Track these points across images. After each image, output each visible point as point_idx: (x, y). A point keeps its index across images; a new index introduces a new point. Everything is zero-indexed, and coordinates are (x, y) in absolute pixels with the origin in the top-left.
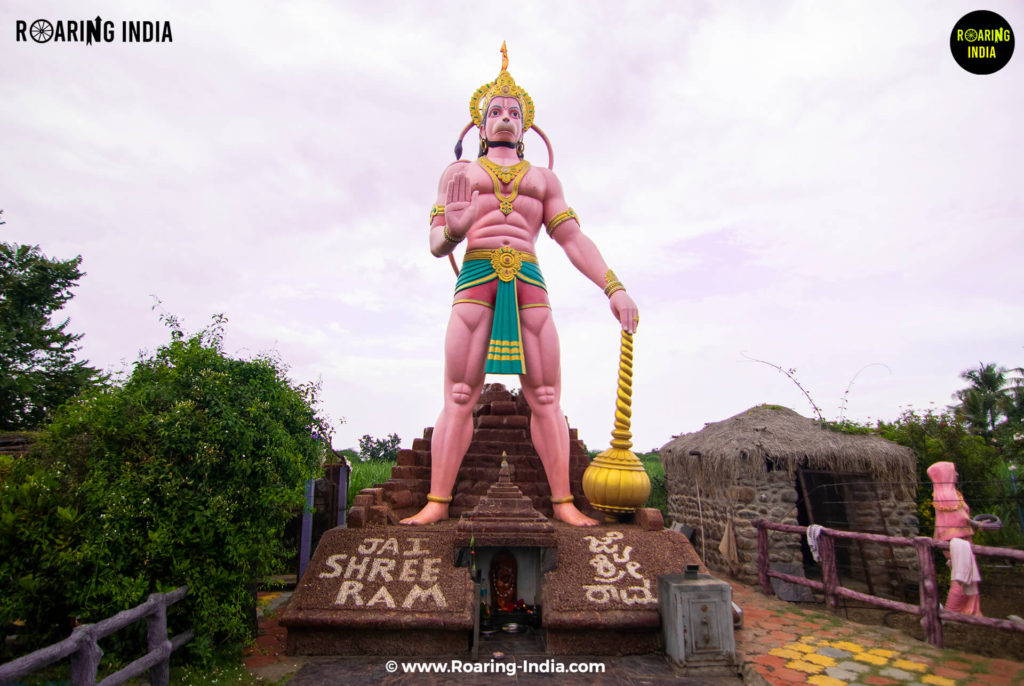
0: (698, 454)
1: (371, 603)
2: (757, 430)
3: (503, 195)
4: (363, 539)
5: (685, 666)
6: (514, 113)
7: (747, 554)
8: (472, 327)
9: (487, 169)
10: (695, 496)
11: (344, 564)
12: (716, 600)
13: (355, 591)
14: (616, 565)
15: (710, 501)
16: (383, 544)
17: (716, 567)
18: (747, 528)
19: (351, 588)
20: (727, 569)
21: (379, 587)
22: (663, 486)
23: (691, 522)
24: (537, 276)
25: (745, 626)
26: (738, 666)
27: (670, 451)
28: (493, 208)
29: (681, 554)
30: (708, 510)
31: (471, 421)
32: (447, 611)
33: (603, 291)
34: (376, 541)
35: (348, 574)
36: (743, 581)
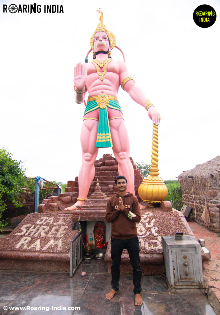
0: (192, 177)
1: (30, 248)
2: (218, 165)
3: (101, 73)
4: (41, 217)
5: (174, 288)
6: (104, 38)
7: (214, 219)
8: (90, 129)
9: (94, 63)
10: (192, 194)
11: (28, 228)
12: (192, 252)
13: (26, 241)
14: (146, 228)
15: (198, 196)
16: (48, 219)
17: (201, 224)
18: (214, 208)
19: (26, 240)
20: (206, 225)
21: (37, 239)
22: (180, 191)
23: (191, 205)
24: (118, 106)
25: (211, 259)
26: (205, 289)
27: (181, 177)
28: (96, 79)
29: (179, 223)
30: (197, 200)
31: (94, 168)
32: (61, 253)
33: (145, 108)
34: (45, 218)
35: (27, 233)
36: (213, 231)
